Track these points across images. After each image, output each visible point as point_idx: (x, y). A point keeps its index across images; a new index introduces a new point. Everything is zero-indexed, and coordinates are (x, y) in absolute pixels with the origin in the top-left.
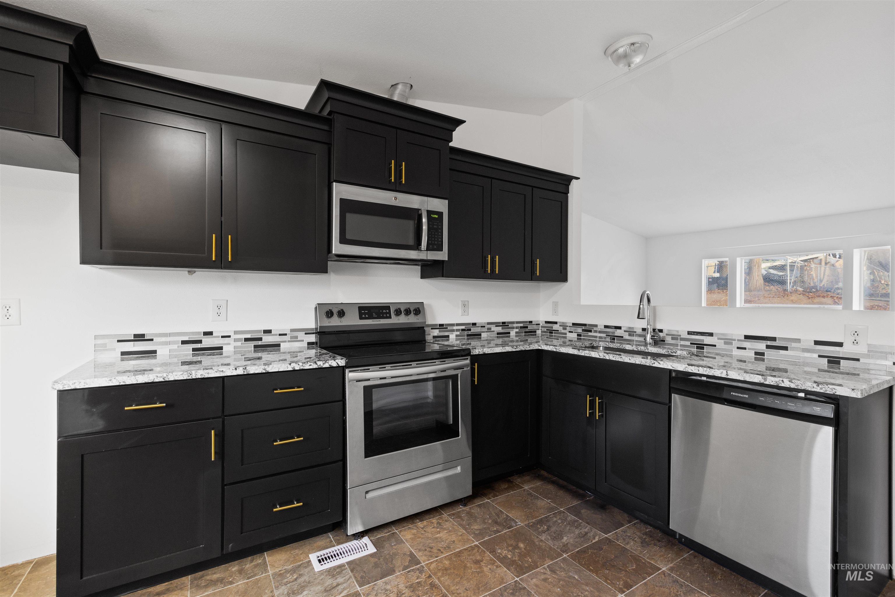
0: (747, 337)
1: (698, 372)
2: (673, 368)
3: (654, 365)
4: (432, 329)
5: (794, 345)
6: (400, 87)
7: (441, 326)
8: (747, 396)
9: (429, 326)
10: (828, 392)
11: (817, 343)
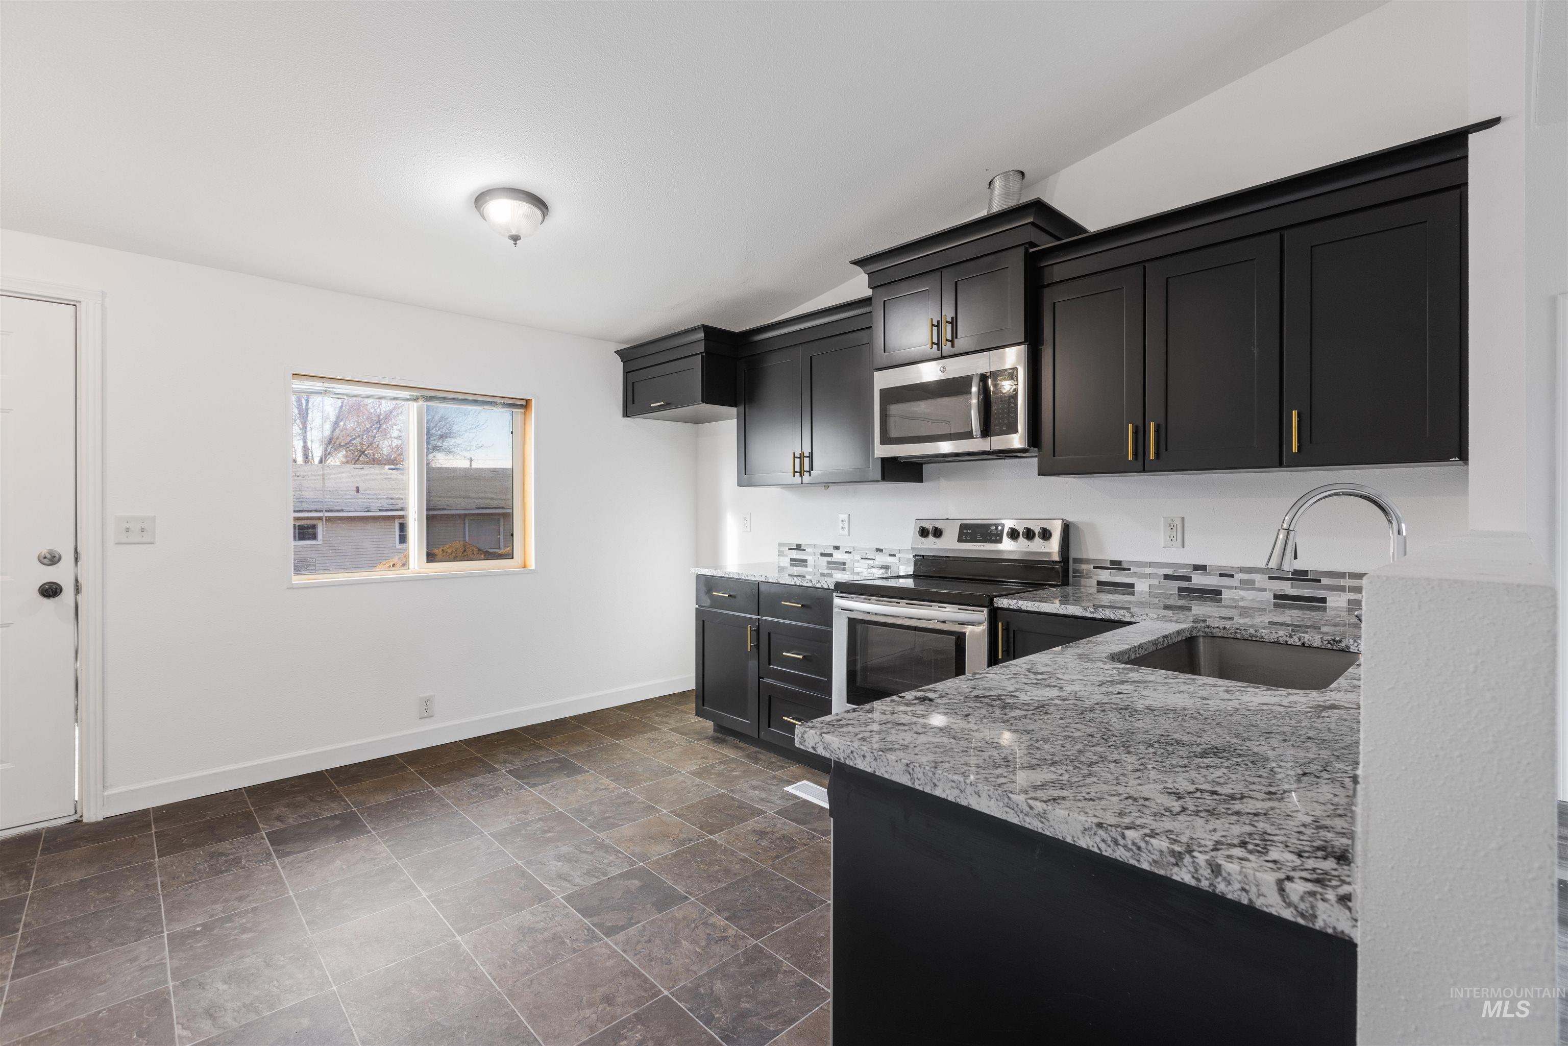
4: (1095, 567)
6: (998, 184)
7: (1116, 565)
9: (1087, 561)
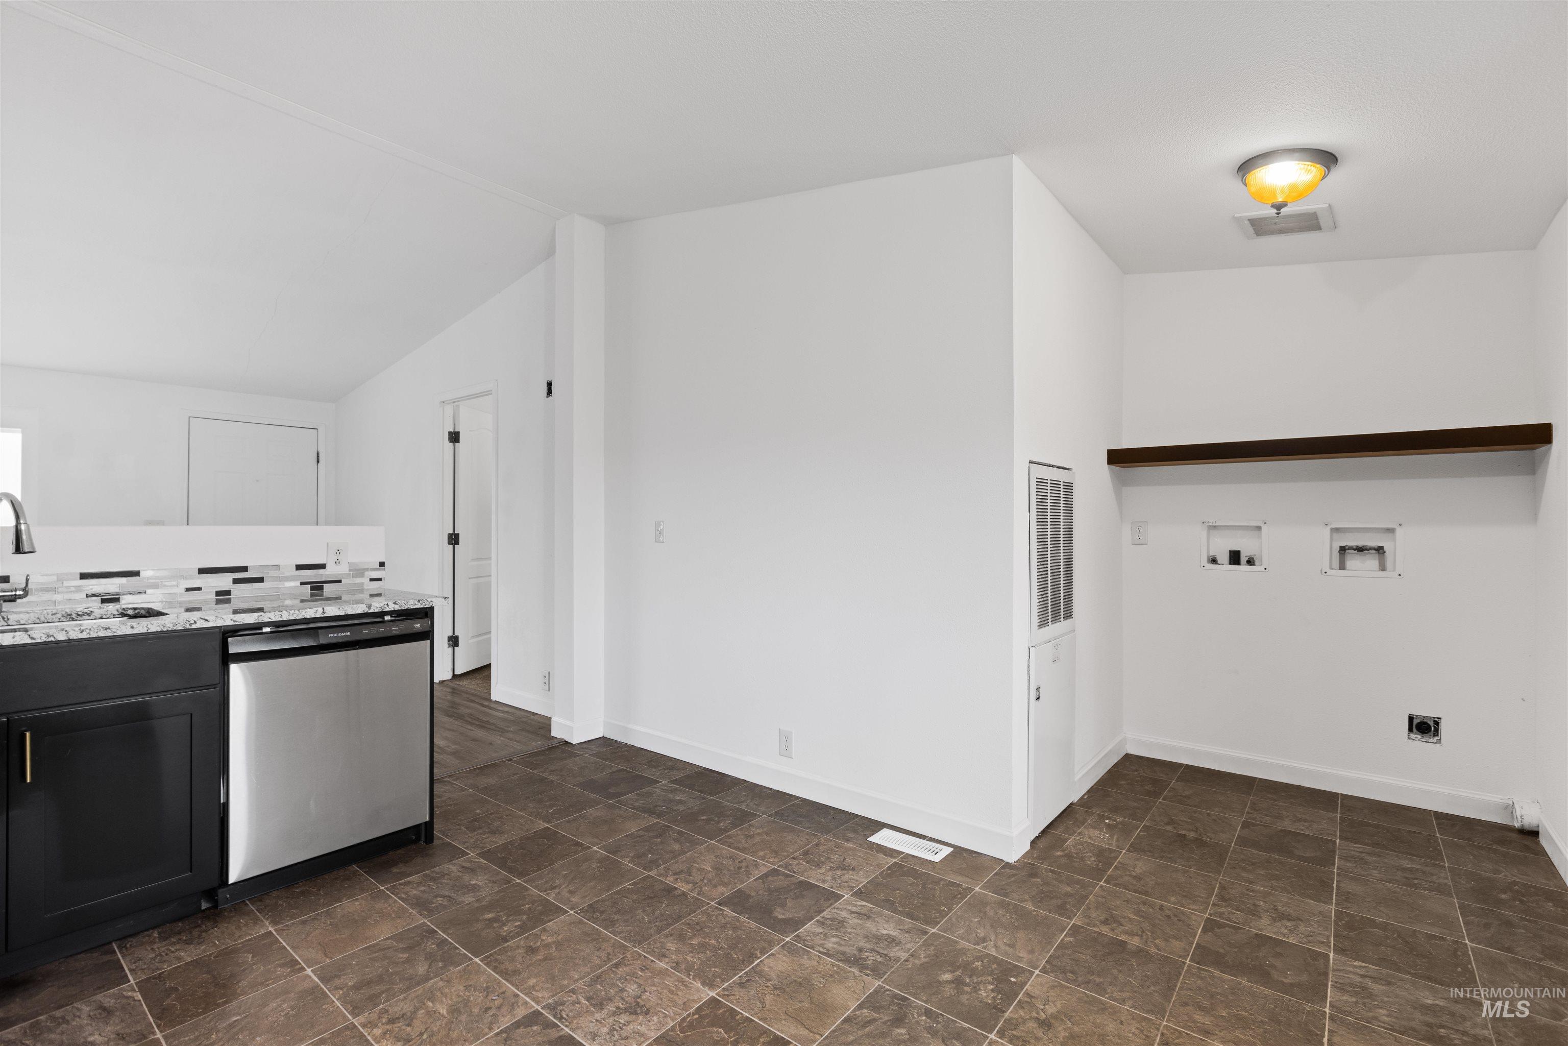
0: (202, 571)
1: (281, 619)
2: (236, 621)
3: (194, 626)
5: (273, 573)
8: (349, 633)
10: (427, 606)
11: (299, 567)
